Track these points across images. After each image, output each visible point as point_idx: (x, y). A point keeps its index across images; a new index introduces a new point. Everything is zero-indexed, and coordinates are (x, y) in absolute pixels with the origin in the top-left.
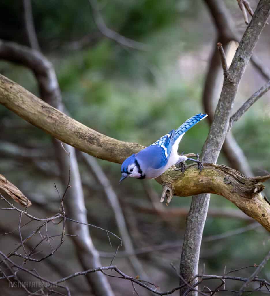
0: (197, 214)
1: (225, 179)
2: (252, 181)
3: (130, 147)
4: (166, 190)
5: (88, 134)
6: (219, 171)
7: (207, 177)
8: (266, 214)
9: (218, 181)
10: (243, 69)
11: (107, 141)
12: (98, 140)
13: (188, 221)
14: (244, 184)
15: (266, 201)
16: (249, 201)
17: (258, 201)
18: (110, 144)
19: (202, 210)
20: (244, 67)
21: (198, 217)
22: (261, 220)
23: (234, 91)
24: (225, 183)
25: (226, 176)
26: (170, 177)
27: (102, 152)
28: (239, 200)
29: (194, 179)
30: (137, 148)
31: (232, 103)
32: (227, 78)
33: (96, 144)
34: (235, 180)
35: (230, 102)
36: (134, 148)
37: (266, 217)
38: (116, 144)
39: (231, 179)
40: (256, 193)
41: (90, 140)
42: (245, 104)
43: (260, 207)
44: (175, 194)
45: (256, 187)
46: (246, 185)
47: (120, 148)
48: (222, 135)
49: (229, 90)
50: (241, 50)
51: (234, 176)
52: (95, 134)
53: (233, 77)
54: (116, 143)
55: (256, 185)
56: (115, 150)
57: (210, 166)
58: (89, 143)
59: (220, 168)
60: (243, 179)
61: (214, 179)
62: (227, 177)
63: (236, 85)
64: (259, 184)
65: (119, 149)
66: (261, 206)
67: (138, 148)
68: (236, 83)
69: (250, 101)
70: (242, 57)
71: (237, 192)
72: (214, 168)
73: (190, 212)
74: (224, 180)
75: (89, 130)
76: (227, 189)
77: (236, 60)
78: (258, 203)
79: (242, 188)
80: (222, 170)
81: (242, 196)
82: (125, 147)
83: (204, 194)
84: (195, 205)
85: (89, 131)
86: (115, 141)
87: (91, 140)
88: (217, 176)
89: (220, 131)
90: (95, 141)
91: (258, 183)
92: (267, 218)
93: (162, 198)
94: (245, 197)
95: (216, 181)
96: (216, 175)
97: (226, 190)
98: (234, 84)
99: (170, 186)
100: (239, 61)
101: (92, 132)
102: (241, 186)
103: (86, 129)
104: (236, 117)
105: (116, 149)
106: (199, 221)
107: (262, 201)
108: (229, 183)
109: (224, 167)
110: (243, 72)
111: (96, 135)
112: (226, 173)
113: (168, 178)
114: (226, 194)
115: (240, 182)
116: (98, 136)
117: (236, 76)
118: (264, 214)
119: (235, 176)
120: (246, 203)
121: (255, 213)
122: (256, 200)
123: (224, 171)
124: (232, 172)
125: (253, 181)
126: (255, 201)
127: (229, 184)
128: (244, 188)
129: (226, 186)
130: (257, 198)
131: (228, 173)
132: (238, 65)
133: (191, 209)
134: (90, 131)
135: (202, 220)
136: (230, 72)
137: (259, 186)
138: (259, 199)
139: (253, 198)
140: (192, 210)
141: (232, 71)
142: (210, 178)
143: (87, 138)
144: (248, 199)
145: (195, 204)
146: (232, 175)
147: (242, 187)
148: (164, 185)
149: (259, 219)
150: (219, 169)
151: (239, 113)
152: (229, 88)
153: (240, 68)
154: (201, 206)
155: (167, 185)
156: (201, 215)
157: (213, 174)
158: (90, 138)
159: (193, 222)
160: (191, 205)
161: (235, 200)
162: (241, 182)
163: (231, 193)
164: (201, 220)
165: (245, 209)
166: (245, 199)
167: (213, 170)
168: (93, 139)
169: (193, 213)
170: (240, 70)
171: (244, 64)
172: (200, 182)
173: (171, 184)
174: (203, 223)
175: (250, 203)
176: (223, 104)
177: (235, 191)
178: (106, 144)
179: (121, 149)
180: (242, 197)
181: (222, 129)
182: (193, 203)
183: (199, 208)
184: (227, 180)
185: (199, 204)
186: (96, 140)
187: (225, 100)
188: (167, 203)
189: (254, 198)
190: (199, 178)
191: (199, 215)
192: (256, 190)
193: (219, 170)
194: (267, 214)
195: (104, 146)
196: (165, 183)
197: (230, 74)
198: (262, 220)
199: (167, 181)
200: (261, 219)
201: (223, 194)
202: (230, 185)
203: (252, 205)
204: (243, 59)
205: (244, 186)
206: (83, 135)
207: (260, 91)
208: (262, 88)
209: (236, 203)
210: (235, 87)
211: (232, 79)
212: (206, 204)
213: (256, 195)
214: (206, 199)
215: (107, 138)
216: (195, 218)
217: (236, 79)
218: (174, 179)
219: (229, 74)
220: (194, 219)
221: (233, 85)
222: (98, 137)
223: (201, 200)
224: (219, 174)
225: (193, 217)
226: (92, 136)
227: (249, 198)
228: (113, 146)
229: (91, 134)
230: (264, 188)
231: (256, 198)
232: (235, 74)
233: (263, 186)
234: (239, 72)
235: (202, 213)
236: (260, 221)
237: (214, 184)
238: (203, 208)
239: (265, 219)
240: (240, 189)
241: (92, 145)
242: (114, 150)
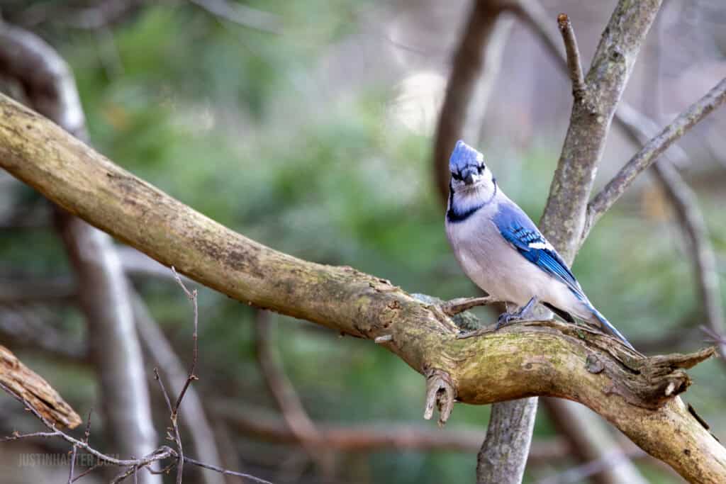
0: (505, 447)
1: (587, 359)
2: (659, 365)
3: (335, 278)
4: (437, 389)
5: (229, 244)
6: (572, 340)
7: (541, 356)
8: (695, 450)
9: (571, 365)
10: (620, 80)
11: (277, 262)
12: (254, 261)
13: (483, 466)
14: (637, 373)
15: (692, 417)
16: (651, 416)
17: (673, 416)
18: (285, 270)
19: (516, 436)
20: (624, 76)
21: (507, 453)
22: (680, 464)
23: (598, 136)
24: (589, 369)
25: (590, 352)
26: (447, 356)
27: (264, 290)
28: (624, 414)
29: (508, 360)
30: (354, 280)
31: (592, 167)
32: (580, 103)
33: (247, 270)
34: (614, 363)
35: (587, 165)
36: (348, 281)
37: (693, 457)
38: (300, 271)
39: (603, 361)
40: (669, 397)
41: (232, 261)
42: (624, 168)
43: (678, 431)
44: (459, 399)
45: (669, 380)
46: (643, 377)
47: (311, 281)
48: (567, 248)
49: (584, 133)
50: (617, 34)
51: (611, 352)
52: (244, 246)
53: (598, 100)
54: (299, 268)
55: (671, 376)
56: (299, 284)
57: (549, 328)
58: (229, 266)
59: (573, 331)
60: (636, 361)
61: (560, 360)
62: (594, 355)
63: (603, 122)
64: (679, 373)
65: (307, 283)
66: (682, 428)
67: (357, 280)
68: (605, 117)
69: (638, 162)
70: (618, 49)
71: (619, 392)
72: (560, 333)
73: (486, 442)
74: (587, 362)
75: (228, 235)
76: (595, 387)
77: (605, 58)
78: (673, 421)
79: (632, 384)
80: (579, 338)
81: (635, 403)
82: (324, 277)
83: (524, 400)
84: (501, 423)
85: (230, 238)
86: (298, 264)
87: (236, 260)
88: (566, 353)
89: (562, 238)
90: (246, 263)
91: (676, 371)
92: (697, 460)
93: (427, 409)
94: (640, 407)
95: (566, 365)
96: (564, 350)
97: (590, 389)
98: (600, 120)
99: (446, 378)
100: (611, 60)
101: (238, 240)
102: (630, 378)
103: (222, 232)
104: (602, 202)
105: (302, 282)
106: (510, 464)
107: (683, 417)
108: (599, 370)
109: (584, 329)
110: (621, 89)
111: (247, 247)
112: (588, 344)
113: (442, 358)
114: (591, 397)
115: (626, 368)
116: (253, 250)
117: (603, 98)
118: (688, 449)
119: (614, 353)
120: (643, 422)
121: (665, 446)
122: (668, 414)
123: (583, 339)
124: (607, 343)
125: (662, 367)
126: (665, 416)
127: (598, 373)
128: (638, 383)
129: (591, 378)
130: (671, 410)
131: (596, 346)
132: (610, 71)
133: (489, 435)
134: (233, 237)
135: (519, 462)
136: (589, 89)
137: (678, 378)
138: (677, 412)
139: (660, 409)
140: (493, 438)
141: (594, 86)
142: (549, 357)
143: (224, 256)
144: (648, 412)
145: (499, 422)
146: (607, 351)
147: (632, 382)
148: (430, 377)
149: (677, 461)
150: (572, 336)
151: (609, 192)
152: (586, 129)
153: (615, 80)
154: (516, 426)
155: (438, 377)
156: (516, 450)
157: (558, 347)
158: (233, 255)
159: (496, 467)
160: (490, 425)
161: (616, 414)
162: (631, 367)
163: (604, 397)
164: (515, 463)
165: (641, 436)
166: (640, 410)
167: (557, 337)
168: (241, 257)
169: (495, 444)
170: (613, 84)
171: (625, 70)
172: (525, 369)
173: (448, 372)
174: (519, 469)
175: (655, 421)
176: (570, 168)
177: (615, 390)
178: (275, 271)
179: (314, 283)
180: (635, 405)
181: (568, 231)
182: (494, 419)
183: (511, 431)
184: (595, 364)
185: (511, 421)
186: (249, 261)
187: (576, 159)
188: (441, 421)
189: (664, 410)
190: (522, 359)
191: (510, 451)
192: (670, 389)
193: (573, 338)
194: (698, 449)
195: (267, 274)
196: (435, 369)
197: (588, 93)
198: (683, 463)
199: (437, 366)
200: (680, 461)
201: (583, 398)
202: (602, 376)
203: (660, 426)
204: (621, 56)
205: (639, 377)
206: (215, 247)
207: (663, 136)
208: (667, 130)
209: (618, 421)
210: (600, 125)
211: (595, 105)
212: (528, 423)
213: (669, 402)
214: (527, 410)
215: (277, 255)
216: (499, 456)
217: (605, 106)
218: (457, 359)
219: (585, 94)
220: (497, 458)
221: (596, 123)
222: (253, 253)
223: (516, 412)
224: (573, 348)
225: (494, 455)
226: (238, 251)
227: (650, 409)
228: (293, 276)
229: (235, 246)
230: (689, 384)
231: (667, 409)
232: (602, 93)
233: (686, 379)
234: (610, 89)
235: (519, 444)
236: (678, 466)
237: (559, 373)
238: (521, 433)
239: (692, 461)
240: (628, 384)
241: (238, 272)
242: (295, 286)
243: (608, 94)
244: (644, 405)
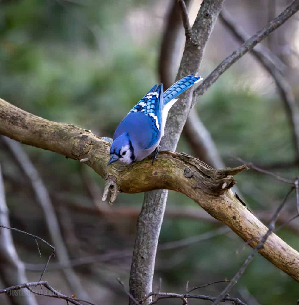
0: (151, 215)
1: (185, 171)
2: (220, 173)
3: (63, 129)
4: (110, 186)
5: (10, 112)
6: (177, 160)
7: (162, 169)
8: (238, 216)
9: (177, 173)
10: (209, 28)
11: (35, 121)
12: (23, 120)
13: (140, 224)
14: (209, 177)
15: (238, 200)
16: (216, 199)
17: (228, 199)
18: (38, 125)
19: (157, 209)
20: (212, 26)
21: (152, 218)
22: (231, 223)
23: (198, 56)
24: (185, 176)
25: (187, 167)
26: (115, 169)
27: (28, 135)
28: (203, 198)
29: (146, 171)
30: (73, 130)
31: (196, 72)
32: (189, 39)
33: (19, 125)
34: (198, 172)
35: (193, 71)
36: (69, 131)
37: (237, 220)
38: (46, 125)
39: (193, 171)
40: (225, 189)
41: (12, 120)
42: (212, 73)
43: (230, 207)
44: (121, 191)
45: (224, 181)
46: (212, 179)
47: (51, 131)
48: (183, 113)
49: (191, 55)
50: (208, 4)
51: (197, 167)
52: (18, 113)
53: (198, 38)
54: (46, 124)
55: (225, 179)
56: (45, 132)
57: (166, 154)
58: (11, 123)
59: (178, 156)
60: (209, 171)
61: (171, 171)
62: (188, 168)
63: (201, 49)
64: (229, 177)
65: (49, 132)
66: (232, 205)
67: (74, 130)
68: (201, 47)
69: (219, 70)
70: (208, 12)
71: (200, 187)
72: (172, 157)
73: (142, 212)
74: (184, 172)
75: (11, 107)
76: (189, 185)
77: (201, 17)
78: (227, 202)
79: (206, 183)
80: (182, 160)
81: (208, 193)
82: (57, 129)
83: (161, 190)
84: (149, 202)
85: (11, 109)
86: (45, 122)
87: (14, 120)
88: (174, 167)
89: (180, 108)
90: (19, 122)
91: (228, 176)
92: (240, 221)
93: (104, 196)
95: (174, 173)
96: (173, 166)
97: (186, 186)
98: (199, 48)
99: (114, 180)
100: (204, 17)
101: (15, 110)
102: (205, 180)
103: (8, 106)
104: (201, 90)
105: (46, 131)
106: (154, 223)
107: (232, 200)
108: (190, 176)
109: (184, 155)
110: (211, 32)
111: (20, 113)
112: (186, 163)
113: (113, 170)
114: (186, 190)
115: (204, 175)
116: (23, 115)
117: (201, 37)
118: (235, 216)
119: (198, 168)
120: (212, 202)
121: (224, 214)
122: (225, 198)
123: (183, 160)
124: (195, 162)
125: (221, 174)
126: (223, 199)
127: (190, 178)
128: (209, 182)
129: (187, 180)
130: (226, 196)
131: (190, 164)
132: (204, 23)
133: (143, 208)
134: (13, 109)
135: (158, 222)
136: (193, 32)
137: (229, 180)
138: (229, 197)
139: (221, 196)
140: (145, 209)
141: (196, 31)
142: (165, 169)
143: (8, 118)
144: (214, 197)
145: (148, 202)
146: (195, 166)
147: (206, 182)
148: (107, 179)
149: (229, 222)
150: (178, 159)
151: (205, 85)
152: (192, 53)
153: (206, 27)
154: (157, 204)
155: (111, 179)
156: (157, 216)
157: (170, 164)
158: (13, 118)
159: (146, 225)
160: (143, 204)
161: (199, 198)
162: (206, 174)
163: (193, 190)
164: (156, 222)
165: (211, 209)
166: (210, 196)
167: (170, 159)
168: (17, 119)
169: (146, 213)
170: (206, 30)
171: (212, 22)
172: (154, 175)
173: (116, 177)
174: (158, 226)
175: (217, 202)
176: (184, 73)
177: (198, 186)
178: (33, 125)
179: (53, 132)
180: (208, 194)
181: (183, 105)
182: (146, 200)
183: (154, 206)
184: (188, 173)
185: (154, 201)
186: (21, 121)
187: (187, 68)
188: (111, 202)
189: (223, 196)
190: (152, 171)
191: (154, 217)
192: (225, 185)
193: (178, 160)
194: (240, 216)
195: (30, 127)
196: (109, 175)
197: (193, 34)
198: (232, 223)
199: (110, 174)
200: (231, 222)
201: (183, 190)
202: (192, 179)
203: (220, 204)
204: (210, 15)
205: (210, 180)
206: (4, 113)
207: (233, 56)
208: (234, 53)
209: (200, 202)
210: (199, 51)
211: (196, 41)
212: (163, 203)
213: (225, 192)
214: (162, 195)
215: (35, 117)
216: (148, 219)
217: (201, 41)
218: (120, 171)
219: (191, 35)
220: (147, 220)
221: (197, 49)
222: (23, 116)
223: (157, 197)
224: (178, 165)
225: (145, 219)
226: (15, 115)
227: (215, 196)
228: (42, 128)
229: (14, 113)
230: (235, 183)
231: (225, 196)
232: (200, 35)
233: (233, 180)
234: (205, 32)
235: (158, 213)
236: (230, 225)
237: (171, 178)
238: (159, 208)
239: (237, 222)
240: (204, 183)
241: (15, 126)
242: (43, 133)
243: (203, 35)
244: (212, 194)
